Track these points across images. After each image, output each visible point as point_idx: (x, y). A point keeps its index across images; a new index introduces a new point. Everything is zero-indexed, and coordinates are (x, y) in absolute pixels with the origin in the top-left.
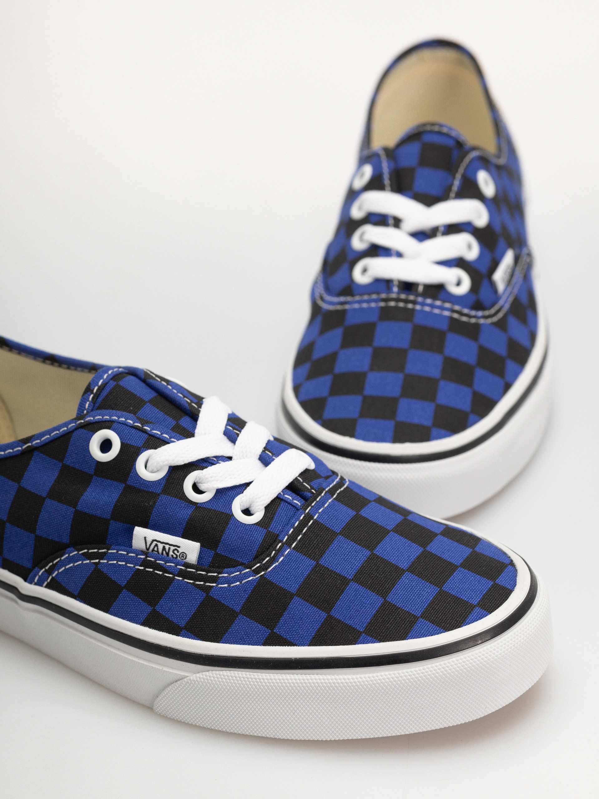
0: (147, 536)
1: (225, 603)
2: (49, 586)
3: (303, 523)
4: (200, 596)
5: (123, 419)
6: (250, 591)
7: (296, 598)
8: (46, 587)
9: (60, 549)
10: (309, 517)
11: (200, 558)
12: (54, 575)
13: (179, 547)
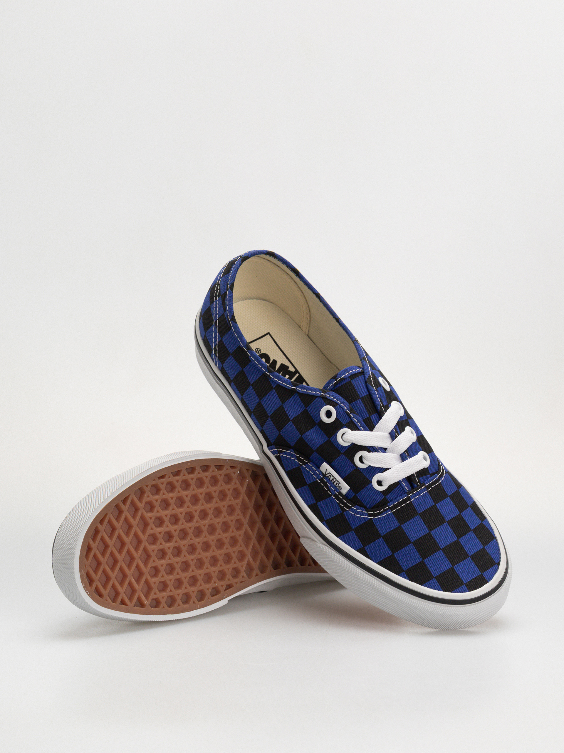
0: (327, 469)
1: (349, 521)
2: (276, 457)
3: (404, 501)
4: (339, 511)
5: (343, 405)
6: (362, 523)
7: (381, 538)
8: (275, 456)
9: (288, 447)
10: (409, 499)
11: (347, 493)
12: (280, 455)
13: (340, 483)
